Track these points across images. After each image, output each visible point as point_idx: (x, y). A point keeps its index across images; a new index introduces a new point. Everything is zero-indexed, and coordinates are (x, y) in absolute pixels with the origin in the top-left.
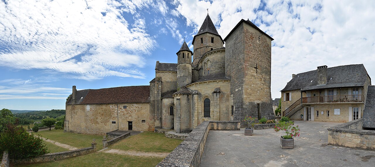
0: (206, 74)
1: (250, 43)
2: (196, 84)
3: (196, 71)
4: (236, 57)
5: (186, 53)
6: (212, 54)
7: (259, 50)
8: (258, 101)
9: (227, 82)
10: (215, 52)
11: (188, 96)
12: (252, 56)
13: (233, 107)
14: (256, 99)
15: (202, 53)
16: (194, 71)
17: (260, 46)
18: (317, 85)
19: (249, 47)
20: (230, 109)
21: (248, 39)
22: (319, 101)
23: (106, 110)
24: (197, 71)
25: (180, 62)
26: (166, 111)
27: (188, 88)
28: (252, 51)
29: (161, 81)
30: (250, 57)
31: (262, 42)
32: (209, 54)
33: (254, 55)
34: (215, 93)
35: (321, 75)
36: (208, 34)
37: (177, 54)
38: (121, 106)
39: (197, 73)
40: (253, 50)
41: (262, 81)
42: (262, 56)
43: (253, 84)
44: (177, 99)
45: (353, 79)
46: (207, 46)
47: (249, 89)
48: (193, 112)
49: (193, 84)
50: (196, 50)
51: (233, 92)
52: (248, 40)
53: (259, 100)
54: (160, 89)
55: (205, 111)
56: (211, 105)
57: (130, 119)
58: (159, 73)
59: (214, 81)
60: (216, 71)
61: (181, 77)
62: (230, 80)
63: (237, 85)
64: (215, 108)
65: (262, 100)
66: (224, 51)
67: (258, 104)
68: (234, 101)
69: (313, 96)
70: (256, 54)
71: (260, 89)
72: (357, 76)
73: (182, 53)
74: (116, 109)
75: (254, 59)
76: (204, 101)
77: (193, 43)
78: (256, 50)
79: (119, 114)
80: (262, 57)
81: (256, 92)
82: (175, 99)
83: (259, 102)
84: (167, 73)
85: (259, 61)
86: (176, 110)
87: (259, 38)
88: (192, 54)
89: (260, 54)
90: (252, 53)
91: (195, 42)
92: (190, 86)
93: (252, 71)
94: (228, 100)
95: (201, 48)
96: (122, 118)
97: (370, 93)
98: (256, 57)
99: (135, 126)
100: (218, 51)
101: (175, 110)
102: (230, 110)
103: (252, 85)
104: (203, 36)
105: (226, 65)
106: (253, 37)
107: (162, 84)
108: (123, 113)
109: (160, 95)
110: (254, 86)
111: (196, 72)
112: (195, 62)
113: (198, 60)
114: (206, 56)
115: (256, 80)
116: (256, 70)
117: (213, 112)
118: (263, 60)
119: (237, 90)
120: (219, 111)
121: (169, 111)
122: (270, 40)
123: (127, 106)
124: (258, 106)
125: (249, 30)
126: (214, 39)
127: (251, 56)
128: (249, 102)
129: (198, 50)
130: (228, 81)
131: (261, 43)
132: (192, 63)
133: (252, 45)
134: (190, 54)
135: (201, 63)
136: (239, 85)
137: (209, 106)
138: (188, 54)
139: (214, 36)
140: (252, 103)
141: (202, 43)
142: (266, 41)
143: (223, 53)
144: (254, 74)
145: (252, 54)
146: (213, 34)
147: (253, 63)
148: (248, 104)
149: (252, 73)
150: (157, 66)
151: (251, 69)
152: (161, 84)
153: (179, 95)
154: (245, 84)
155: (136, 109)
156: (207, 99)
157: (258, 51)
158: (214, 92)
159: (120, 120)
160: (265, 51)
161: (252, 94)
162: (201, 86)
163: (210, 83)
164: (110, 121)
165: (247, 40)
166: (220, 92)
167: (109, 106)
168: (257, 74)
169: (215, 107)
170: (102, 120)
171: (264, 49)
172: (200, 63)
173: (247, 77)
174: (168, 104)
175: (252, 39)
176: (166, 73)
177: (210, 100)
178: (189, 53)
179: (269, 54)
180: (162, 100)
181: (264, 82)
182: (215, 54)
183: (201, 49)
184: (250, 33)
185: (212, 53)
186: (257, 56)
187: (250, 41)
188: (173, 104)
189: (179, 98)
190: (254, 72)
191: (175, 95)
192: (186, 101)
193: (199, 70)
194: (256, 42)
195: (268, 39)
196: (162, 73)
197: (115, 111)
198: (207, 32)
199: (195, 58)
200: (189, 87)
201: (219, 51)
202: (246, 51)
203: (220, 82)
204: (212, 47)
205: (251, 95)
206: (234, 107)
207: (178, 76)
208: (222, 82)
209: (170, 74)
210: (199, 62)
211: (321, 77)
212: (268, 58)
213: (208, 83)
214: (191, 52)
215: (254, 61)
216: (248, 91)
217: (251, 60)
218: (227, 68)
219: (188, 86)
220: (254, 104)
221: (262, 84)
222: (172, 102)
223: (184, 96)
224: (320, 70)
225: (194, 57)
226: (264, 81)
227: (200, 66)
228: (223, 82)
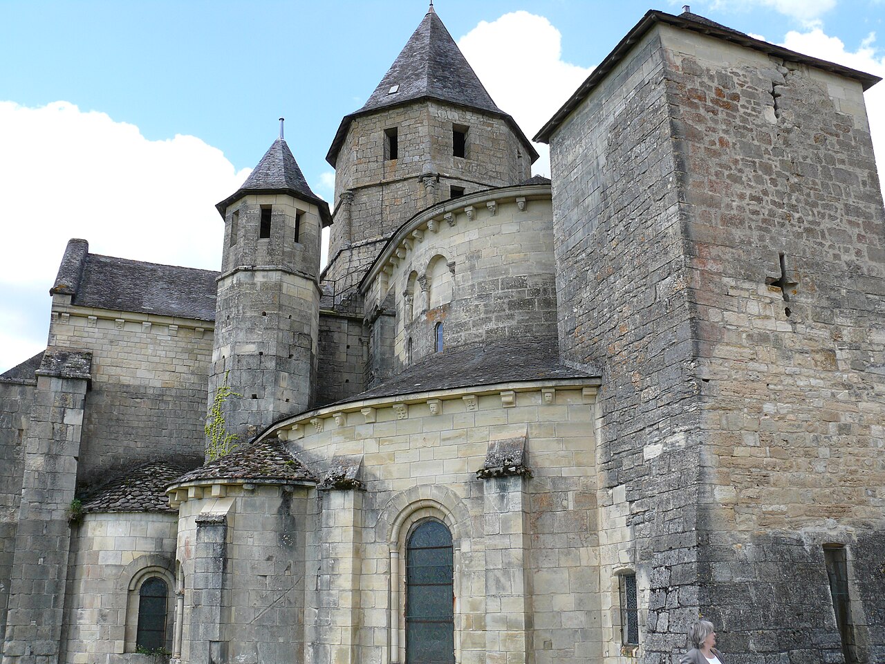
0: (423, 346)
1: (714, 130)
2: (346, 413)
3: (345, 325)
4: (627, 227)
5: (285, 208)
6: (462, 222)
7: (782, 162)
8: (831, 521)
9: (573, 400)
10: (479, 208)
11: (287, 498)
12: (740, 208)
13: (628, 579)
14: (812, 514)
15: (395, 218)
16: (333, 325)
17: (786, 142)
19: (716, 154)
20: (610, 601)
21: (702, 111)
24: (356, 330)
25: (236, 263)
26: (103, 616)
27: (286, 442)
28: (737, 180)
29: (89, 382)
30: (728, 221)
31: (798, 116)
32: (438, 220)
33: (759, 200)
34: (493, 482)
36: (433, 109)
37: (222, 207)
39: (354, 341)
40: (740, 171)
41: (841, 366)
42: (813, 198)
43: (777, 397)
44: (202, 524)
46: (430, 175)
47: (750, 439)
48: (318, 626)
49: (329, 417)
50: (349, 196)
51: (627, 463)
52: (700, 119)
53: (838, 512)
54: (74, 436)
55: (416, 614)
56: (462, 574)
58: (81, 323)
59: (479, 396)
60: (492, 325)
61: (238, 358)
62: (598, 382)
63: (654, 414)
64: (493, 591)
65: (861, 513)
66: (547, 198)
67: (834, 551)
68: (634, 539)
70: (765, 193)
71: (832, 427)
73: (255, 204)
75: (761, 229)
76: (409, 542)
77: (333, 157)
78: (767, 169)
80: (814, 205)
81: (807, 454)
82: (186, 529)
83: (834, 530)
84: (137, 328)
85: (799, 235)
86: (187, 609)
87: (775, 95)
88: (326, 219)
89: (796, 188)
90: (738, 188)
91: (349, 153)
92: (304, 425)
93: (754, 307)
94: (588, 531)
95: (388, 183)
98: (771, 213)
100: (500, 203)
101: (180, 612)
102: (613, 609)
103: (768, 407)
104: (402, 121)
105: (561, 284)
106: (736, 97)
107: (96, 399)
109: (69, 485)
110: (784, 408)
111: (346, 336)
112: (342, 265)
113: (361, 259)
114: (422, 229)
115: (789, 370)
116: (786, 298)
117: (479, 623)
118: (826, 224)
119: (652, 451)
120: (522, 618)
121: (134, 621)
122: (855, 87)
124: (836, 563)
125: (703, 63)
126: (473, 139)
127: (735, 212)
128: (759, 541)
129: (364, 197)
130: (586, 391)
131: (792, 118)
132: (325, 274)
133: (730, 139)
134: (312, 215)
135: (388, 275)
136: (664, 416)
137: (444, 577)
138: (299, 215)
139: (470, 119)
140: (777, 541)
141: (394, 155)
142: (827, 103)
143: (536, 209)
144: (771, 325)
145: (742, 197)
146: (464, 108)
147: (756, 255)
148: (746, 551)
149: (758, 323)
150: (64, 271)
151: (746, 294)
152: (86, 404)
153: (216, 491)
154: (710, 402)
156: (427, 522)
157: (779, 174)
158: (486, 475)
160: (831, 160)
161: (773, 476)
162: (386, 425)
163: (453, 409)
165: (698, 115)
166: (525, 473)
168: (794, 323)
169: (492, 583)
171: (822, 153)
172: (380, 278)
173: (720, 350)
174: (127, 559)
175: (727, 106)
176: (128, 328)
177: (455, 531)
178: (303, 207)
179: (863, 174)
180: (77, 522)
181: (854, 377)
182: (484, 218)
183: (386, 191)
184: (711, 78)
185: (458, 213)
186: (781, 206)
187: (716, 122)
188: (168, 562)
189: (217, 510)
190: (770, 312)
191: (191, 493)
192: (270, 537)
193: (374, 320)
194: (759, 122)
195: (836, 90)
196: (102, 324)
198: (423, 100)
199: (342, 244)
200: (292, 437)
201: (512, 201)
202: (700, 185)
203: (524, 402)
204: (455, 183)
205: (764, 480)
206: (643, 583)
207: (222, 352)
208: (537, 400)
209: (163, 335)
210: (368, 272)
212: (862, 204)
213: (433, 406)
214: (322, 206)
215: (761, 239)
216: (738, 451)
217: (738, 233)
218: (571, 299)
219: (287, 429)
220: (796, 550)
221: (843, 394)
222: (159, 541)
223: (261, 498)
225: (333, 240)
226: (857, 366)
227: (378, 293)
228: (548, 396)
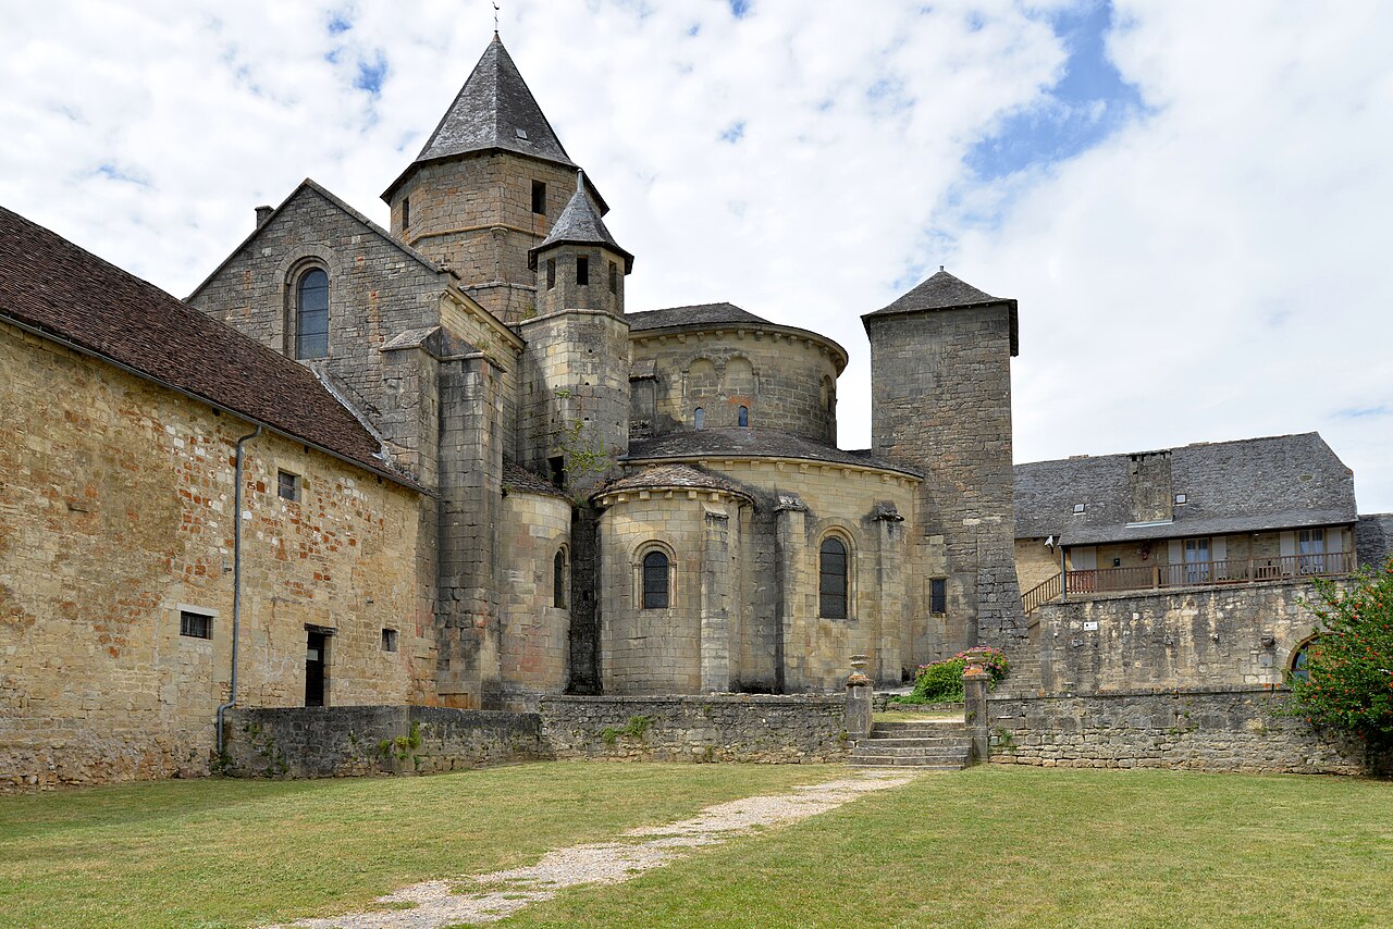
18: (1130, 525)
20: (923, 592)
22: (1156, 581)
23: (130, 463)
35: (1148, 485)
38: (266, 464)
45: (1292, 499)
57: (319, 607)
69: (1108, 565)
72: (1305, 485)
74: (221, 477)
79: (245, 545)
96: (270, 587)
97: (1367, 546)
99: (344, 674)
102: (923, 595)
108: (275, 542)
117: (869, 596)
120: (899, 594)
121: (553, 583)
123: (307, 486)
155: (360, 523)
159: (254, 606)
164: (165, 605)
167: (158, 428)
170: (68, 571)
180: (507, 496)
197: (216, 506)
211: (1147, 494)
224: (1142, 467)
